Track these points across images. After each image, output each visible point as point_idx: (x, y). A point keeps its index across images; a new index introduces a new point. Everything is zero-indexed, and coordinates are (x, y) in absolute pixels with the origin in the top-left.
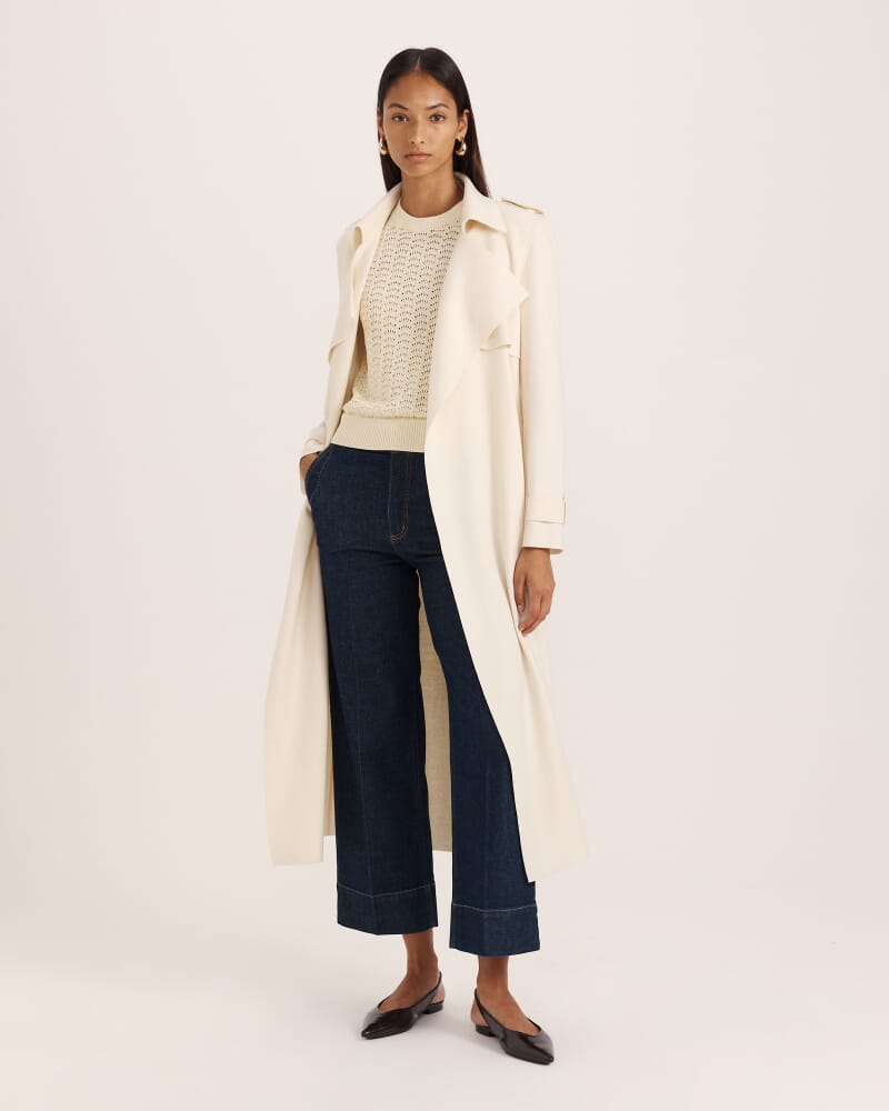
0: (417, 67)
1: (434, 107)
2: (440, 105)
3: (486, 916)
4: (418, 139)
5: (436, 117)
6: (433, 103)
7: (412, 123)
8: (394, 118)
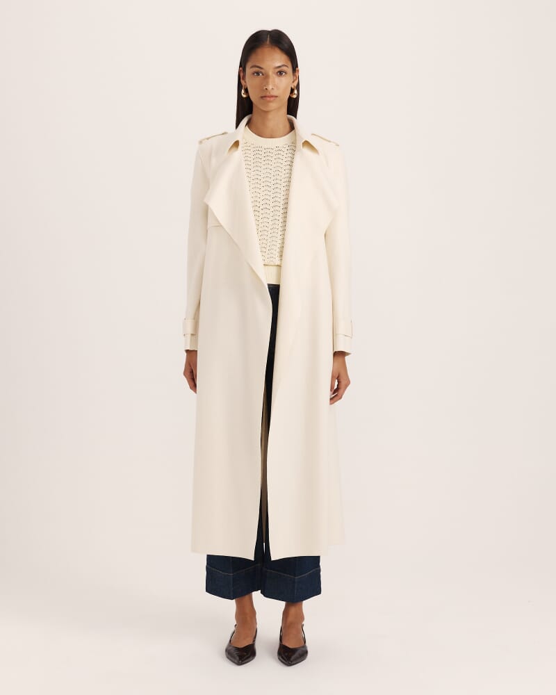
0: (268, 42)
1: (280, 67)
2: (283, 65)
3: (296, 580)
4: (270, 87)
5: (280, 73)
6: (279, 64)
7: (266, 77)
8: (254, 74)
